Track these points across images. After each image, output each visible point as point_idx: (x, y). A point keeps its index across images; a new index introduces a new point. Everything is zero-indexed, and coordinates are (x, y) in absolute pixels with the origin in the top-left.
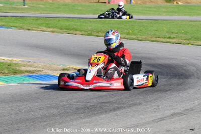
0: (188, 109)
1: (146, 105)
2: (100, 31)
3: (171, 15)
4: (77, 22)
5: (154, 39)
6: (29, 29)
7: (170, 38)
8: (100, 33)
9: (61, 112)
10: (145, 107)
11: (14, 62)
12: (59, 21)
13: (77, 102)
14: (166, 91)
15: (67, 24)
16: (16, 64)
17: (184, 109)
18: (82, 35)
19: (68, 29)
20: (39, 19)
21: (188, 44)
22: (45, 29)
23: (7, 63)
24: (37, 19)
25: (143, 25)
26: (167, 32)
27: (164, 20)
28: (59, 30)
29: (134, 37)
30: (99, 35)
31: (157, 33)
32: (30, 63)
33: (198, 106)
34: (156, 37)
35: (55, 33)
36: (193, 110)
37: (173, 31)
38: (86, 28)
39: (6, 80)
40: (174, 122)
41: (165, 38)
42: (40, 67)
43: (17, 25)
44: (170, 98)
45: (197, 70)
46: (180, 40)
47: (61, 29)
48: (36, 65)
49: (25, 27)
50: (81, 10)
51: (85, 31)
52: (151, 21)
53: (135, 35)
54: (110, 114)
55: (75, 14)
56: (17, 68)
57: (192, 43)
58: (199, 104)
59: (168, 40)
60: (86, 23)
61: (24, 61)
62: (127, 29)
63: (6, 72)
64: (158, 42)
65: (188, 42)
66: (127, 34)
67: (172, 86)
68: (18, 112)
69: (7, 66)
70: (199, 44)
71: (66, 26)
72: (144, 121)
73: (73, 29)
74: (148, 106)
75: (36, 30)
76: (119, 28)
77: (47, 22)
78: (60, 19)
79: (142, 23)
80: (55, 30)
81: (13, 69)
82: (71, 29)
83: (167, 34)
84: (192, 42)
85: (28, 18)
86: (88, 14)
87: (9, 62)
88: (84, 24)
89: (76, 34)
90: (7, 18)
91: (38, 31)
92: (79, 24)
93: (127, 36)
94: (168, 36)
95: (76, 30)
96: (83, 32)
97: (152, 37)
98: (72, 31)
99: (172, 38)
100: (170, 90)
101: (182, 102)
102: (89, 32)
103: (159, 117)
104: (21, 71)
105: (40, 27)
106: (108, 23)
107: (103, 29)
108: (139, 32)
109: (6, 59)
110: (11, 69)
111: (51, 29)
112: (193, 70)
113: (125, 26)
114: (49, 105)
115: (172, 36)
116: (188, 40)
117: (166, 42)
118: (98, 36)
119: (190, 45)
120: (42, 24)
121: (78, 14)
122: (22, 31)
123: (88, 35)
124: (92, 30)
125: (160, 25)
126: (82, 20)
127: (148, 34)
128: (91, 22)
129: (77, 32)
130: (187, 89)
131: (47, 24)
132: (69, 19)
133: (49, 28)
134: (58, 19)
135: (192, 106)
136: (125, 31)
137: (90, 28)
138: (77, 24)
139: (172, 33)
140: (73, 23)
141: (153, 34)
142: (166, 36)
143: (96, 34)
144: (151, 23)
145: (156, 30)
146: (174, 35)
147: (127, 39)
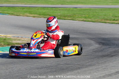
1: (98, 66)
2: (66, 16)
3: (115, 5)
4: (50, 10)
5: (104, 21)
6: (18, 15)
7: (114, 20)
8: (66, 17)
9: (40, 71)
10: (97, 67)
11: (8, 38)
12: (38, 9)
13: (51, 64)
14: (112, 56)
15: (44, 11)
16: (9, 39)
19: (44, 15)
20: (25, 8)
22: (28, 15)
23: (3, 38)
24: (23, 8)
25: (96, 12)
26: (113, 16)
28: (38, 16)
29: (90, 20)
31: (106, 18)
32: (19, 38)
35: (35, 18)
37: (116, 15)
38: (56, 14)
39: (3, 50)
40: (118, 77)
41: (111, 20)
42: (25, 41)
43: (9, 12)
44: (115, 61)
47: (40, 15)
48: (23, 39)
49: (15, 14)
50: (53, 2)
53: (90, 18)
54: (74, 72)
55: (49, 4)
56: (10, 42)
60: (57, 10)
61: (14, 37)
62: (85, 14)
63: (3, 44)
64: (106, 23)
66: (85, 18)
67: (116, 53)
68: (11, 71)
69: (3, 40)
71: (44, 13)
72: (97, 77)
73: (48, 15)
74: (100, 67)
75: (22, 16)
76: (79, 14)
77: (30, 10)
78: (39, 8)
79: (95, 10)
80: (36, 15)
81: (7, 42)
83: (112, 18)
85: (17, 7)
86: (58, 5)
87: (4, 37)
88: (55, 11)
90: (3, 7)
91: (24, 16)
92: (52, 11)
93: (85, 19)
94: (113, 19)
97: (102, 20)
100: (114, 56)
102: (59, 17)
103: (107, 74)
104: (13, 43)
105: (25, 14)
106: (72, 11)
107: (68, 15)
108: (93, 16)
109: (2, 35)
110: (6, 42)
111: (33, 15)
113: (83, 12)
114: (32, 66)
117: (112, 23)
120: (27, 11)
121: (51, 4)
122: (13, 16)
124: (61, 16)
126: (54, 9)
127: (99, 18)
128: (60, 10)
131: (30, 11)
132: (45, 8)
133: (32, 14)
134: (37, 8)
136: (83, 16)
137: (59, 14)
139: (116, 17)
140: (48, 11)
141: (103, 17)
142: (112, 19)
143: (64, 18)
144: (101, 10)
145: (105, 15)
146: (117, 18)
147: (85, 21)
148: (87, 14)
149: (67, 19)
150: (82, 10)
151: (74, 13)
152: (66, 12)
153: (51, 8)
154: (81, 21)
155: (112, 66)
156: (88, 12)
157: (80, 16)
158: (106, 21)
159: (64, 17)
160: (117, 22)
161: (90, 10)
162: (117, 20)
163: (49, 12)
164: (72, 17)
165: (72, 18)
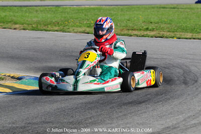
0: (170, 127)
2: (50, 24)
4: (17, 12)
5: (126, 32)
7: (147, 29)
8: (49, 26)
17: (163, 127)
18: (24, 29)
19: (4, 22)
21: (173, 37)
25: (111, 14)
27: (140, 5)
30: (48, 29)
31: (131, 25)
33: (184, 123)
34: (128, 30)
36: (175, 128)
37: (152, 20)
38: (29, 19)
41: (140, 30)
44: (146, 112)
45: (185, 72)
46: (162, 33)
51: (28, 25)
52: (122, 7)
57: (178, 36)
58: (185, 120)
59: (145, 33)
60: (30, 12)
62: (88, 20)
64: (131, 36)
65: (172, 34)
66: (88, 27)
67: (149, 96)
70: (188, 37)
71: (3, 18)
73: (10, 22)
76: (77, 19)
79: (110, 10)
82: (8, 22)
83: (143, 25)
84: (178, 34)
88: (27, 14)
89: (15, 29)
93: (88, 30)
94: (145, 27)
95: (16, 23)
96: (25, 25)
98: (9, 25)
99: (150, 30)
100: (143, 102)
101: (161, 117)
102: (33, 25)
107: (54, 21)
112: (179, 73)
113: (85, 15)
115: (150, 28)
116: (173, 32)
117: (143, 36)
118: (46, 31)
119: (175, 39)
123: (33, 30)
124: (38, 23)
125: (135, 12)
126: (24, 9)
128: (37, 11)
129: (17, 26)
130: (169, 99)
132: (6, 8)
135: (175, 122)
136: (85, 22)
137: (35, 19)
138: (17, 14)
139: (151, 23)
140: (11, 13)
141: (124, 25)
142: (143, 27)
143: (44, 28)
144: (122, 10)
145: (129, 20)
146: (153, 25)
147: (88, 33)
148: (93, 18)
149: (52, 29)
150: (82, 10)
151: (65, 17)
152: (49, 16)
153: (19, 8)
154: (80, 32)
155: (138, 124)
156: (96, 15)
157: (77, 24)
158: (131, 31)
159: (45, 25)
160: (152, 33)
161: (99, 10)
162: (153, 30)
163: (14, 16)
164: (61, 25)
165: (61, 27)
